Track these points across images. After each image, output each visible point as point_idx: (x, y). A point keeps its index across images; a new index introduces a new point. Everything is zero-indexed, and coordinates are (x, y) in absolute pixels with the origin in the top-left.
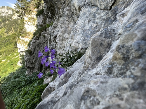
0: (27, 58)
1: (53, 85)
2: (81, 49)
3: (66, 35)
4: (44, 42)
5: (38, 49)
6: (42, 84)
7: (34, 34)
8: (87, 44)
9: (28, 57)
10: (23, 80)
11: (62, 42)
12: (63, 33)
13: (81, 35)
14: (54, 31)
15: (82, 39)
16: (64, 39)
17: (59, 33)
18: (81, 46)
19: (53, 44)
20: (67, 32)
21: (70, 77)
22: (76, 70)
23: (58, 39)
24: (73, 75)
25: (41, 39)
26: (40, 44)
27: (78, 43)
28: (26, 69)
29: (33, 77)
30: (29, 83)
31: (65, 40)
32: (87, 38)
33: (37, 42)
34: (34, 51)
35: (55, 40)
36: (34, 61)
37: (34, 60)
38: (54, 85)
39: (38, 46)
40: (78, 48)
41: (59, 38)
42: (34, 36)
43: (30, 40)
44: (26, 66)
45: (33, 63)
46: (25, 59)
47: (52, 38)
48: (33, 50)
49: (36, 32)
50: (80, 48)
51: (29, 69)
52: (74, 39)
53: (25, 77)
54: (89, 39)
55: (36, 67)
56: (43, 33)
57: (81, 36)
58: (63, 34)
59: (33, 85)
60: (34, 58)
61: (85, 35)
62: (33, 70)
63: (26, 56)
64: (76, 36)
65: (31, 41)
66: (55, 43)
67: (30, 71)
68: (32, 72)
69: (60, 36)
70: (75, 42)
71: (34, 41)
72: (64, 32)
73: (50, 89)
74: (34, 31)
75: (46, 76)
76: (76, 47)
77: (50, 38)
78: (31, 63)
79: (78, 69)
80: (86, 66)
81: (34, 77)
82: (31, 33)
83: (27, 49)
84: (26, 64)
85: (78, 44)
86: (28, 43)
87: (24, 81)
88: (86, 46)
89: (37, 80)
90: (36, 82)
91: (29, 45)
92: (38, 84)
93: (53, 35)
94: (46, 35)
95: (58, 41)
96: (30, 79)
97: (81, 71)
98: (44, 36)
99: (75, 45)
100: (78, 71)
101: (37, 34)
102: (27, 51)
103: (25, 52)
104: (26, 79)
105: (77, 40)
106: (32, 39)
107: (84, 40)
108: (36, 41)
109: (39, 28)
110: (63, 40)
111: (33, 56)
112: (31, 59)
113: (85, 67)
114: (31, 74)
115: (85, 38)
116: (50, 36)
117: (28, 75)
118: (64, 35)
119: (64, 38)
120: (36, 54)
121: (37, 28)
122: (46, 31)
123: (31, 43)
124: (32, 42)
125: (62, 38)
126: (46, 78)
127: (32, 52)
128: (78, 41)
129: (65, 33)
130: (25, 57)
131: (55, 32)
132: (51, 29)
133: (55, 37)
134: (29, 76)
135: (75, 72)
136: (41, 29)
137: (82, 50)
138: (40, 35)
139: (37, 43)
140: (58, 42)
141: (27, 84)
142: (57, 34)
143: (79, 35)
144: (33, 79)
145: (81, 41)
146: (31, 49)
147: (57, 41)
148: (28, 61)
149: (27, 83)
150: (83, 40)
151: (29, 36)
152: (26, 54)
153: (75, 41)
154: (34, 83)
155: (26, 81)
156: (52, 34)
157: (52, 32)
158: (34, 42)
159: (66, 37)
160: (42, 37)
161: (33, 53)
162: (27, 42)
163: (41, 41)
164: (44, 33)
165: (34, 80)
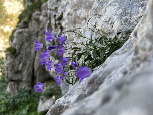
0: (8, 62)
1: (64, 103)
2: (118, 34)
3: (81, 12)
4: (38, 32)
5: (26, 44)
6: (35, 111)
7: (21, 17)
8: (130, 22)
9: (10, 60)
10: (3, 102)
11: (74, 27)
12: (75, 8)
13: (117, 4)
14: (56, 8)
15: (118, 13)
16: (77, 19)
17: (68, 10)
18: (116, 27)
19: (56, 33)
20: (83, 6)
21: (101, 84)
22: (114, 68)
23: (67, 21)
24: (110, 77)
25: (33, 26)
26: (30, 35)
27: (110, 22)
28: (7, 83)
29: (18, 97)
30: (14, 108)
31: (80, 23)
32: (131, 9)
33: (26, 32)
34: (20, 49)
35: (60, 24)
36: (20, 68)
37: (21, 65)
38: (68, 103)
39: (27, 40)
40: (110, 33)
41: (69, 19)
42: (20, 22)
43: (12, 28)
44: (7, 77)
45: (18, 72)
46: (5, 65)
47: (53, 21)
48: (19, 46)
49: (23, 13)
50: (116, 32)
51: (12, 83)
52: (100, 16)
53: (6, 96)
54: (135, 11)
55: (24, 79)
56: (35, 14)
57: (115, 7)
58: (75, 10)
59: (19, 113)
60: (20, 63)
61: (125, 3)
62: (19, 84)
63: (6, 58)
64: (104, 8)
65: (14, 31)
66: (60, 31)
67: (13, 86)
68: (17, 89)
69: (69, 14)
70: (104, 20)
71: (20, 30)
72: (78, 6)
73: (59, 110)
74: (19, 11)
75: (42, 97)
76: (105, 31)
77: (48, 22)
78: (16, 71)
79: (120, 65)
80: (139, 56)
81: (22, 97)
82: (14, 15)
83: (8, 46)
84: (8, 74)
85: (111, 24)
86: (10, 34)
87: (4, 104)
88: (129, 27)
89: (27, 104)
90: (24, 107)
91: (11, 38)
92: (28, 111)
93: (55, 16)
94: (41, 18)
95: (66, 24)
96: (14, 101)
97: (128, 69)
98: (38, 20)
99: (103, 27)
100: (121, 69)
101: (24, 17)
102: (8, 50)
103: (5, 52)
104: (7, 101)
105: (109, 16)
106: (17, 26)
107: (125, 13)
108: (23, 30)
109: (28, 6)
110: (75, 22)
111: (18, 58)
112: (15, 65)
113: (139, 58)
114: (16, 91)
115: (125, 10)
116: (50, 19)
117: (10, 94)
118: (78, 12)
119: (78, 17)
120: (24, 55)
121: (24, 6)
122: (40, 10)
123: (15, 35)
124: (17, 32)
125: (73, 19)
126: (42, 99)
127: (17, 52)
128: (110, 19)
129: (79, 9)
130: (4, 60)
131: (59, 8)
132: (52, 3)
133: (61, 18)
134: (12, 95)
135: (114, 72)
136: (32, 6)
137: (120, 36)
138: (30, 18)
139: (26, 35)
140: (66, 26)
141: (10, 110)
142: (64, 11)
143: (111, 5)
144: (20, 102)
145: (116, 17)
146: (16, 45)
147: (63, 24)
148: (10, 68)
149: (9, 108)
150: (122, 15)
151: (11, 22)
152: (7, 55)
153: (103, 18)
154: (20, 109)
155: (7, 105)
156: (54, 13)
157: (53, 10)
158: (21, 33)
159: (82, 16)
160: (33, 22)
161: (19, 53)
162: (8, 33)
163: (32, 29)
164: (38, 14)
165: (21, 104)
